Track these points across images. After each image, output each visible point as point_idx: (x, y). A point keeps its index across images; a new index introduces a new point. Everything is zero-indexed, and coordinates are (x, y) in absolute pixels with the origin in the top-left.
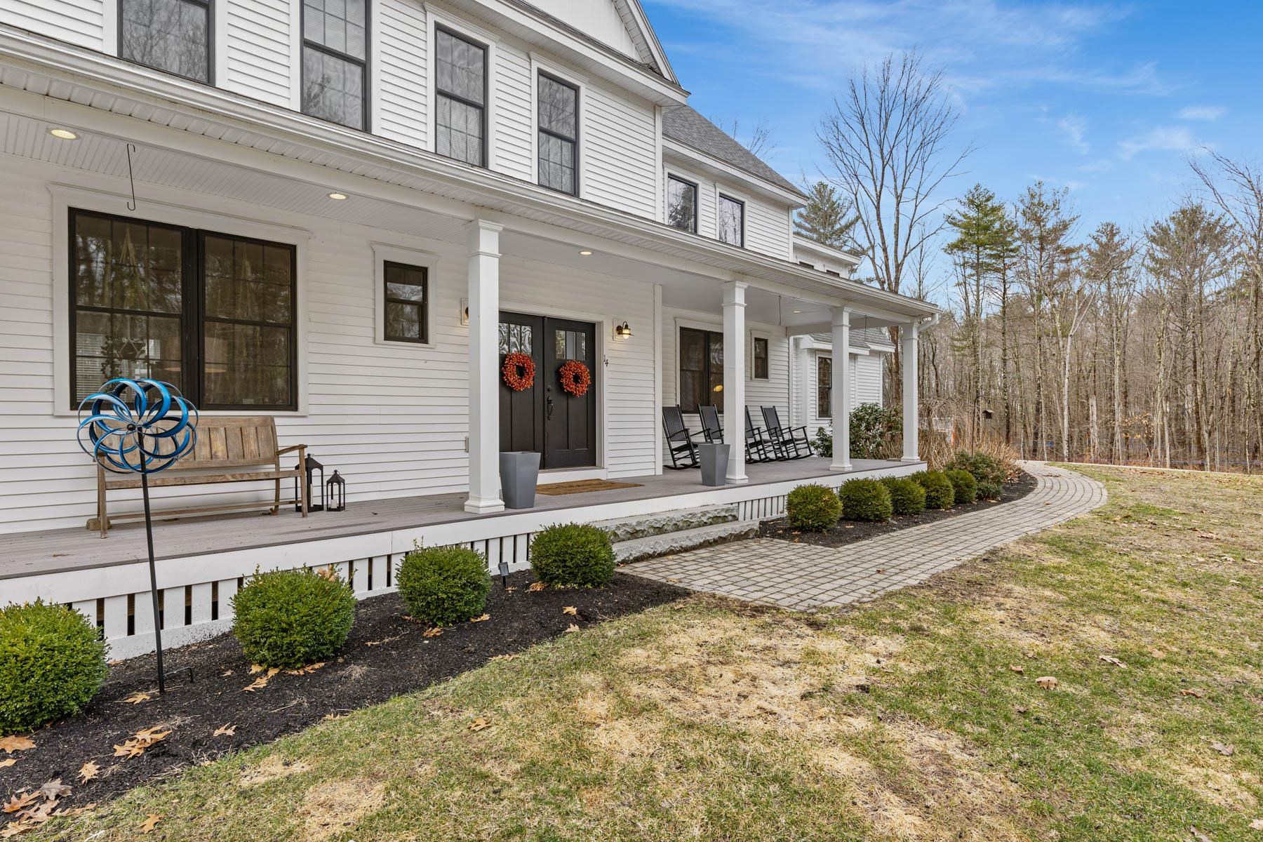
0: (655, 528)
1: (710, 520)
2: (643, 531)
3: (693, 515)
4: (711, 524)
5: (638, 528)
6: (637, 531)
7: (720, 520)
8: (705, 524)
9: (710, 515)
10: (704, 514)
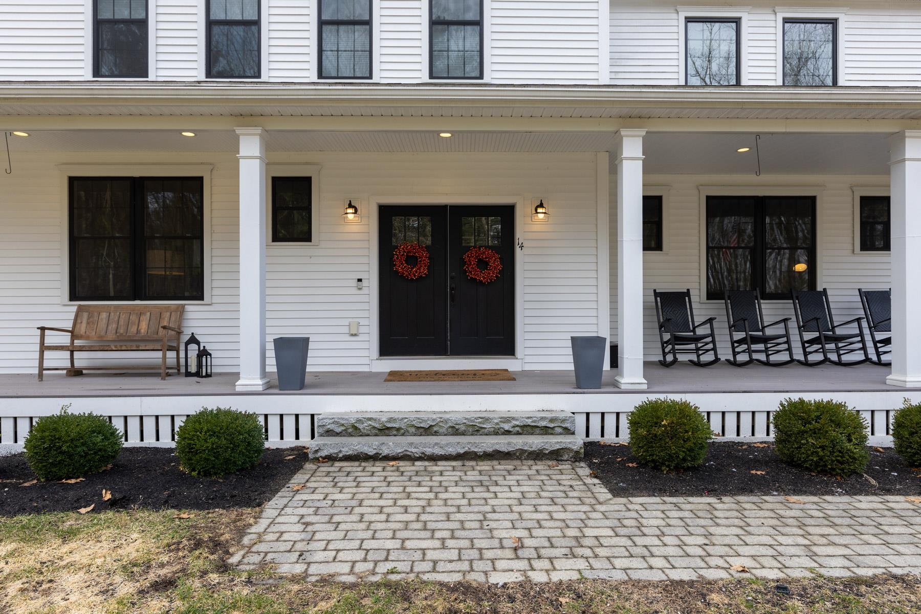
0: (418, 428)
1: (518, 429)
2: (398, 429)
3: (487, 420)
4: (518, 433)
5: (389, 425)
6: (388, 428)
7: (538, 431)
8: (508, 433)
9: (517, 423)
10: (507, 420)
